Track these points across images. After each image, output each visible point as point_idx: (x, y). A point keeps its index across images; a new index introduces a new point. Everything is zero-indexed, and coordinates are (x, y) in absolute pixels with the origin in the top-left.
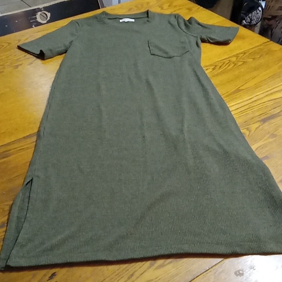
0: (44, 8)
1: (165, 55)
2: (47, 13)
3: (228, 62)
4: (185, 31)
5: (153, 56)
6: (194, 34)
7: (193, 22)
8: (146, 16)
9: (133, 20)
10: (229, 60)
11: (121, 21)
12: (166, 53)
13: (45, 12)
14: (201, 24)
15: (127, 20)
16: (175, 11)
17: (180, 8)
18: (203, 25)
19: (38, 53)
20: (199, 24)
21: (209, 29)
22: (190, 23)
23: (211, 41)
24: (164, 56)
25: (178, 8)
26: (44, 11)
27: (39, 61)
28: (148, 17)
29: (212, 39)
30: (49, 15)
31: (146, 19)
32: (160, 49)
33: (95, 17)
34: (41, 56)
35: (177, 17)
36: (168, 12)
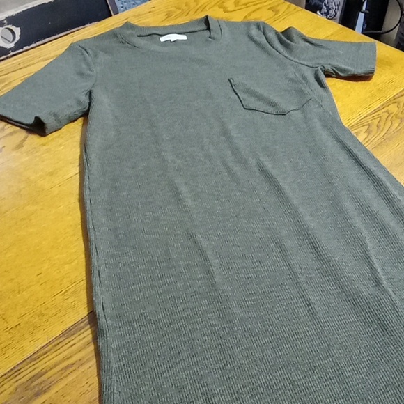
0: (8, 18)
1: (271, 109)
2: (13, 28)
3: (386, 115)
4: (286, 55)
5: (250, 112)
6: (304, 60)
7: (295, 37)
8: (204, 27)
9: (184, 37)
10: (387, 111)
11: (163, 39)
12: (274, 105)
13: (10, 26)
14: (310, 40)
15: (173, 37)
16: (250, 14)
17: (257, 7)
18: (314, 41)
19: (30, 121)
20: (306, 40)
21: (326, 48)
22: (290, 38)
23: (342, 74)
24: (269, 111)
25: (253, 8)
26: (8, 24)
27: (34, 139)
28: (208, 29)
29: (342, 70)
30: (17, 31)
31: (207, 33)
32: (260, 98)
33: (113, 34)
34: (38, 128)
35: (262, 27)
36: (238, 17)
